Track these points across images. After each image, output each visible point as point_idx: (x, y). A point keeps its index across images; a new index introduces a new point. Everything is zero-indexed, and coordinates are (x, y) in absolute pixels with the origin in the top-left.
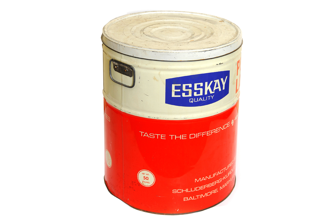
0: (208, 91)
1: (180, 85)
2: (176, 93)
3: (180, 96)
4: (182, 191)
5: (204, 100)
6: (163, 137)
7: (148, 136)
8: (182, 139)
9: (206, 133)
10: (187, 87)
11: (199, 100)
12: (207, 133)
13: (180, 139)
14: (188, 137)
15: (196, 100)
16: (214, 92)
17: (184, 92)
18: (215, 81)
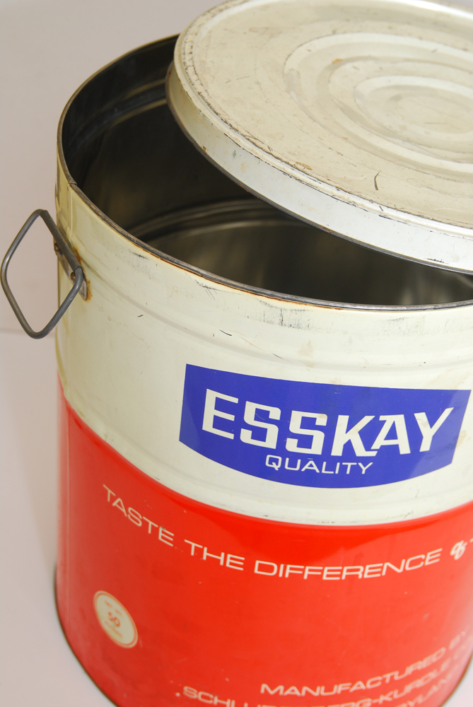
0: (348, 447)
1: (235, 400)
2: (218, 423)
3: (231, 436)
4: (213, 699)
5: (323, 471)
6: (165, 536)
7: (124, 510)
8: (228, 565)
9: (322, 571)
10: (262, 416)
11: (306, 467)
12: (326, 573)
13: (222, 563)
14: (249, 565)
15: (293, 464)
16: (373, 454)
17: (248, 427)
18: (382, 418)
